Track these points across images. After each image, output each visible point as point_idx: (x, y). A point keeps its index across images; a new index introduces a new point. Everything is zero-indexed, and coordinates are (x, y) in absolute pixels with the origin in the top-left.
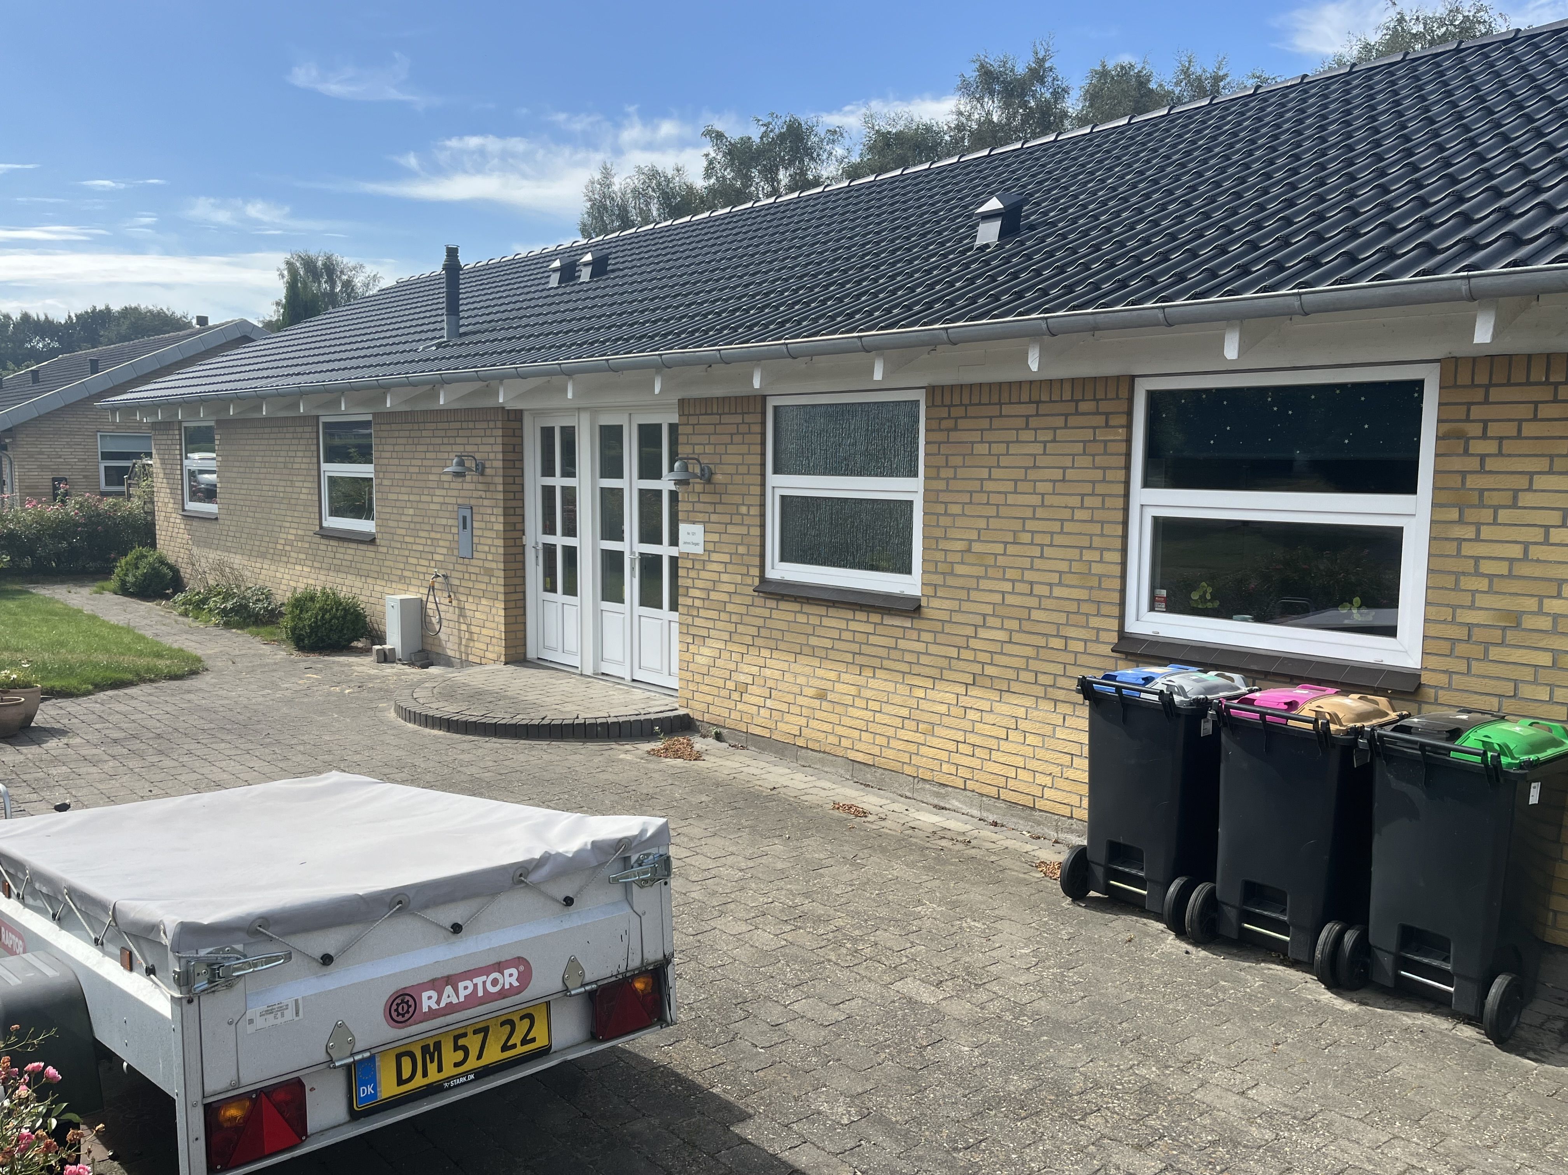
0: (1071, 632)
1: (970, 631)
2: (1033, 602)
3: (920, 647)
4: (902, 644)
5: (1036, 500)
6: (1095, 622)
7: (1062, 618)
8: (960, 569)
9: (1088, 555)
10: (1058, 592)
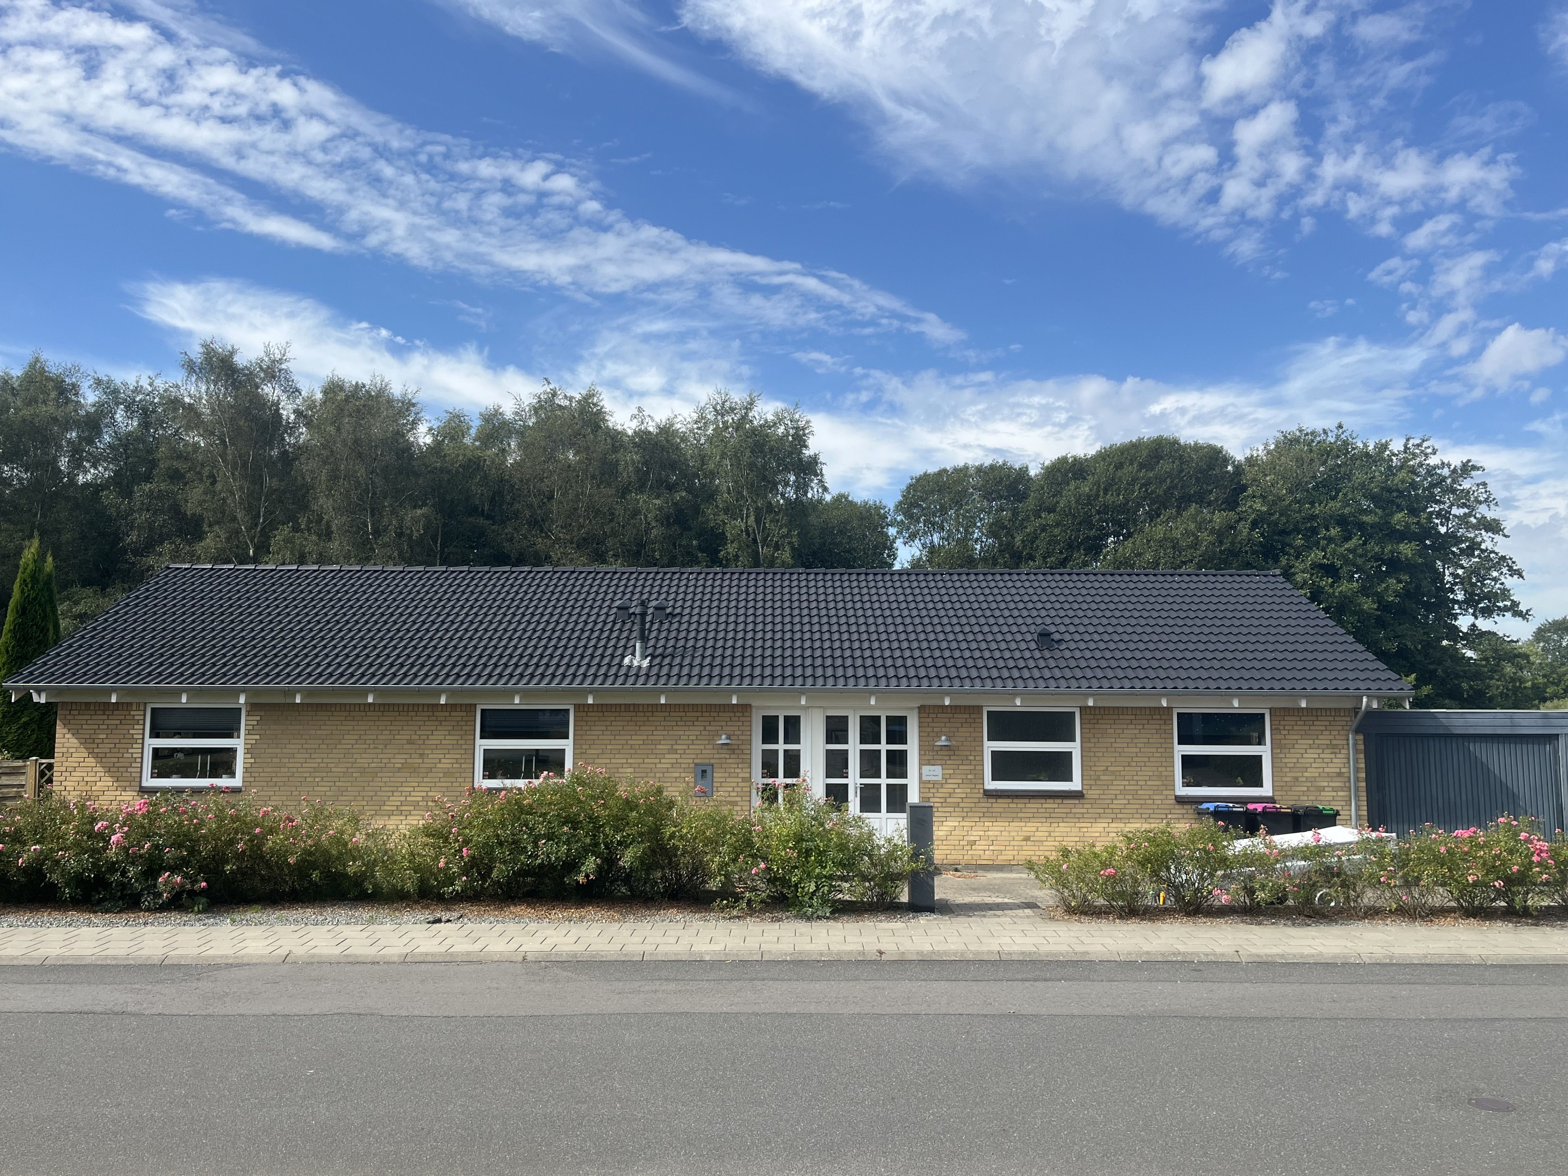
0: (1155, 797)
1: (1109, 802)
2: (1138, 788)
3: (1084, 811)
4: (1074, 811)
5: (1137, 750)
6: (1165, 792)
7: (1151, 792)
8: (1102, 778)
9: (1160, 769)
10: (1149, 783)
